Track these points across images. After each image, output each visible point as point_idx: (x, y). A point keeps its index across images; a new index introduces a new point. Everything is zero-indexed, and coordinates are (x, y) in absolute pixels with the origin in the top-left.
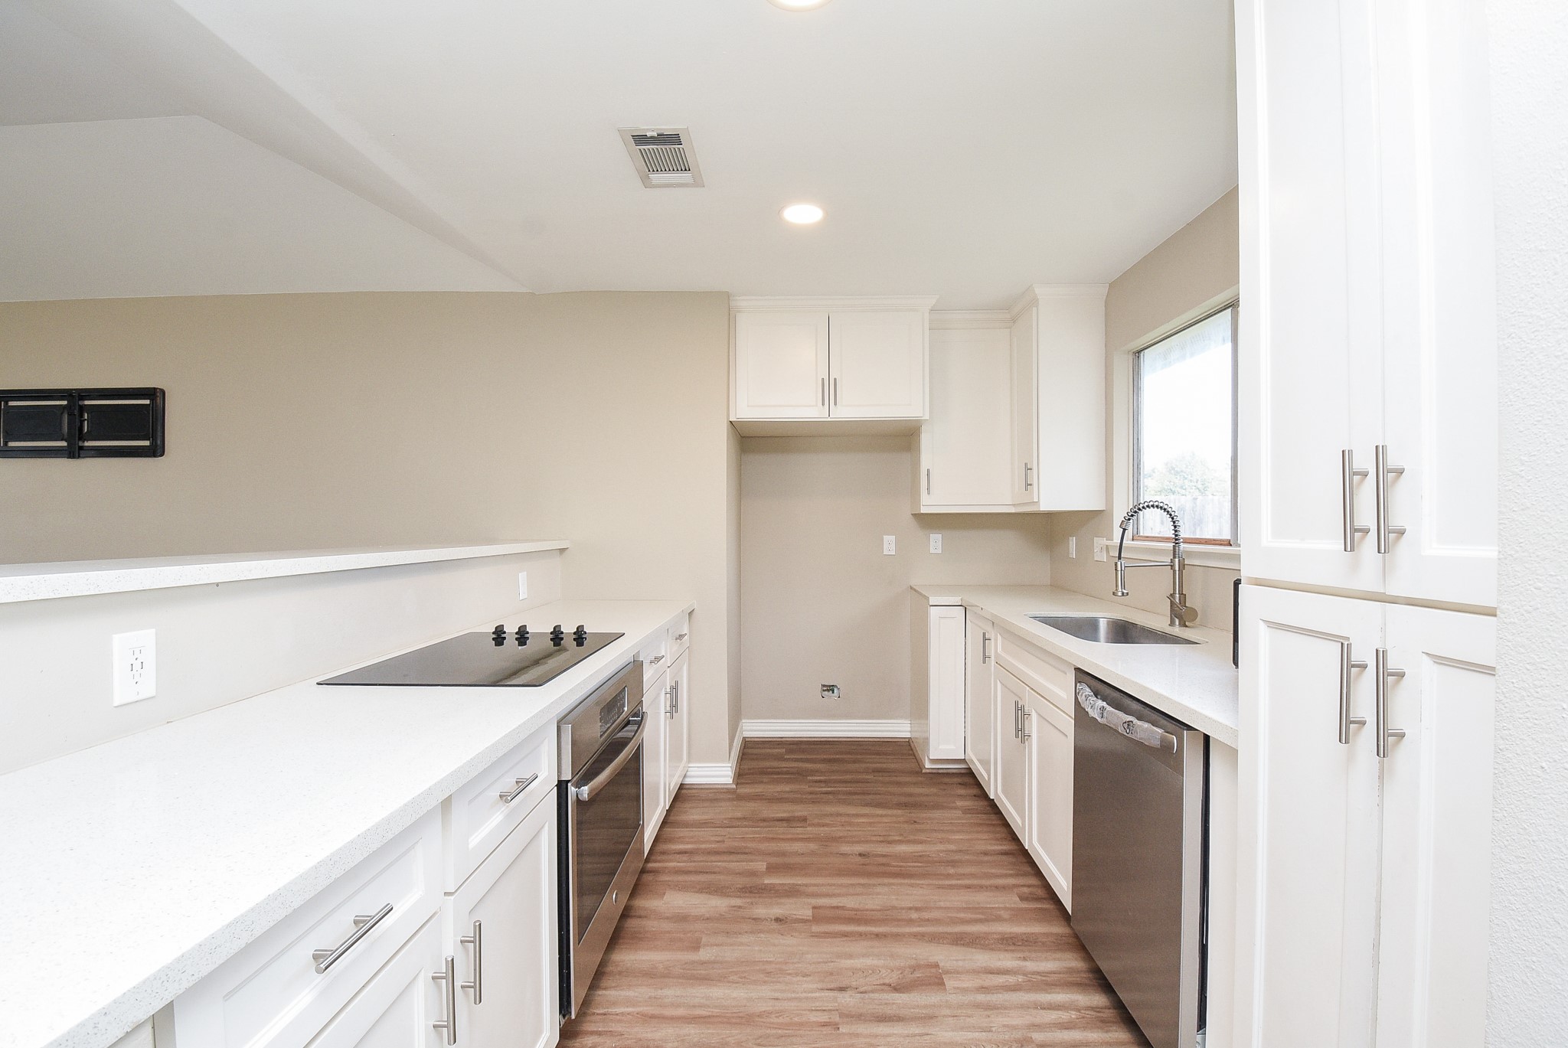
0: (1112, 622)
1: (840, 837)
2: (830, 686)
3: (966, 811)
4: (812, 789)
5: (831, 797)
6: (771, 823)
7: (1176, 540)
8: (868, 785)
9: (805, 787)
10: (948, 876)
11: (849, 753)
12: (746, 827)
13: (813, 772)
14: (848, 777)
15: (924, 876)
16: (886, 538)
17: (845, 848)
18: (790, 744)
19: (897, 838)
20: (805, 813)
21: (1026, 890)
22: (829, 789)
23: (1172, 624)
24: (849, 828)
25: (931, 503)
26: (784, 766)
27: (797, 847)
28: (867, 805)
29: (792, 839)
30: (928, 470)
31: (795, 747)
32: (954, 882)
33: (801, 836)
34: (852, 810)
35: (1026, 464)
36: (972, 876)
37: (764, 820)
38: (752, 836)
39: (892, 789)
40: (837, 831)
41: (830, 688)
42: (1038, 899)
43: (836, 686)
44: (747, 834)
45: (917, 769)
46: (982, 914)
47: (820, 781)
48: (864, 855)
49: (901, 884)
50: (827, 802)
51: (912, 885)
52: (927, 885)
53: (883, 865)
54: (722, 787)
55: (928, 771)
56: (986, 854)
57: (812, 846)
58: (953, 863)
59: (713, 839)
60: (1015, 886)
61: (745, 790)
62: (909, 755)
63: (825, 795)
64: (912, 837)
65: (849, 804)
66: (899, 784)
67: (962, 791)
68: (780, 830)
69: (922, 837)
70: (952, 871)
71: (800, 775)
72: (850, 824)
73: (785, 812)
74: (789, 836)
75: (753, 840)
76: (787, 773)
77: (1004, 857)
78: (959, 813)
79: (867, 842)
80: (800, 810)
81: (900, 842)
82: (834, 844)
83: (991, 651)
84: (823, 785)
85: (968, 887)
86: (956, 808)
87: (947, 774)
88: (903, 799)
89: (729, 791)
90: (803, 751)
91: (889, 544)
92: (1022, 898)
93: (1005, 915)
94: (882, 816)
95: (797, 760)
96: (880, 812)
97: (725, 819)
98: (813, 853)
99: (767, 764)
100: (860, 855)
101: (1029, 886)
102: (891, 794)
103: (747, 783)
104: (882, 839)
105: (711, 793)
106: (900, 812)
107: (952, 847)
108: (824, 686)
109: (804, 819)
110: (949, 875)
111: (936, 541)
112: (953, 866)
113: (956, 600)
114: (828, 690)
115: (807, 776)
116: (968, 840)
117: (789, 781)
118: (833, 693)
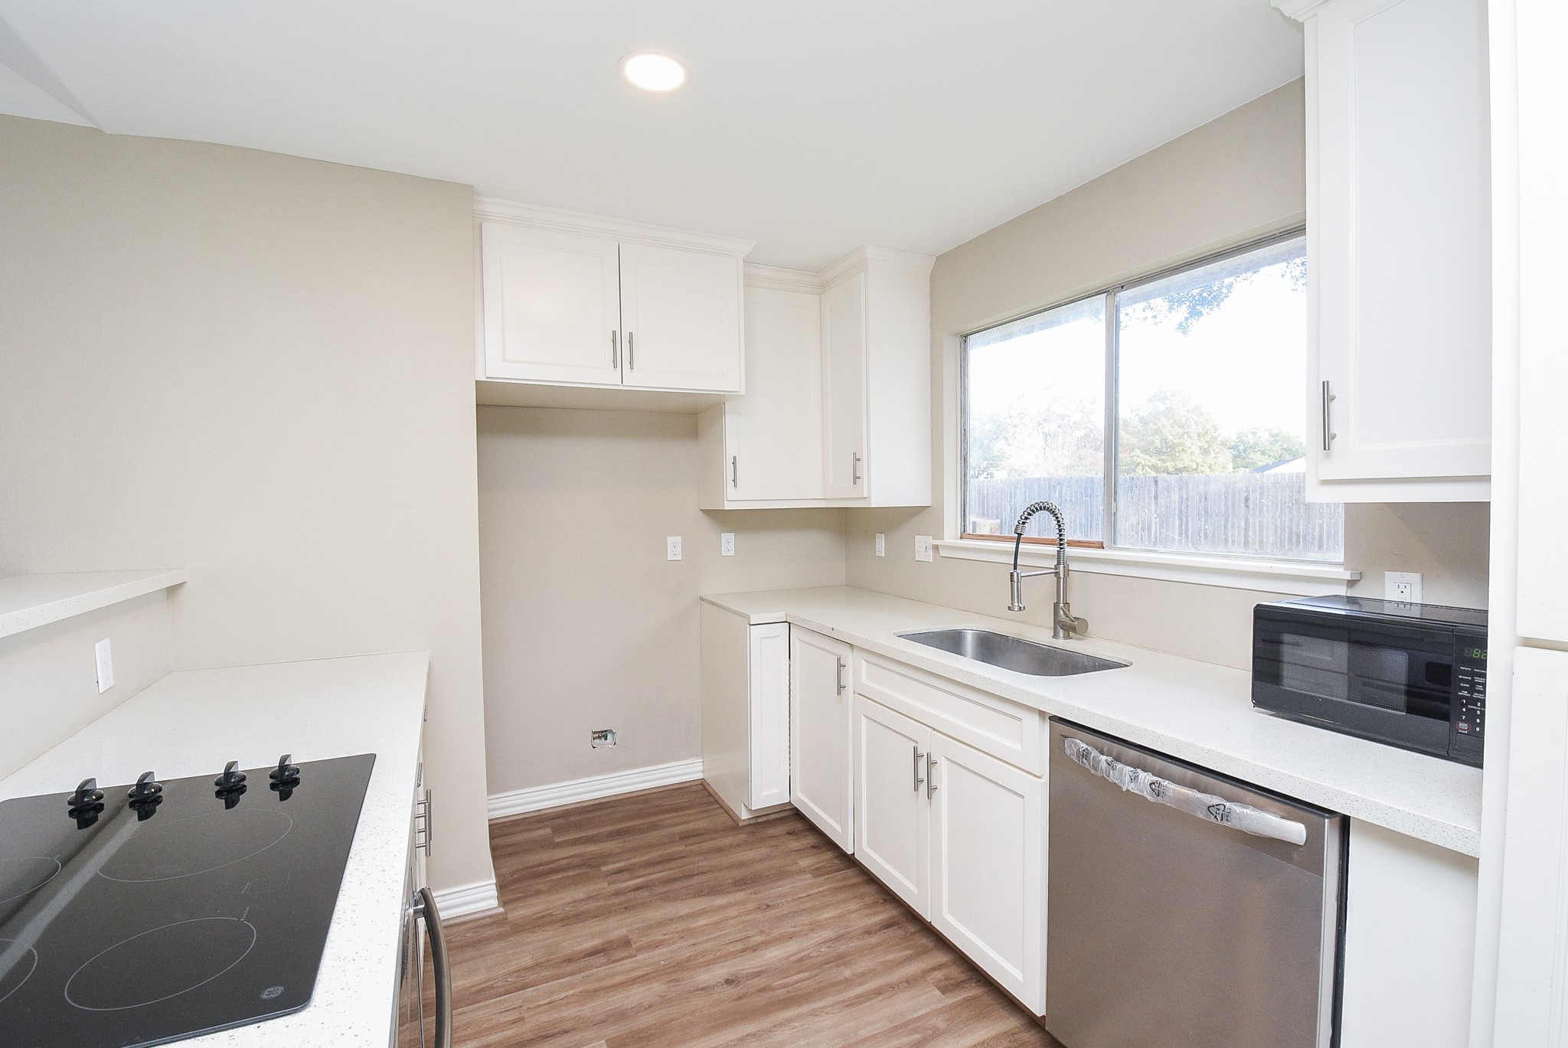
0: (979, 634)
1: (688, 960)
2: (602, 732)
3: (817, 872)
4: (615, 887)
5: (645, 893)
6: (583, 963)
7: (1060, 543)
8: (686, 860)
9: (603, 886)
10: (848, 983)
11: (639, 816)
12: (547, 980)
13: (605, 858)
14: (655, 854)
15: (821, 991)
16: (671, 540)
17: (704, 977)
18: (554, 818)
19: (760, 939)
20: (623, 931)
21: (938, 975)
22: (638, 881)
23: (1055, 636)
24: (693, 941)
25: (735, 499)
26: (563, 856)
27: (636, 996)
28: (698, 894)
29: (622, 984)
30: (735, 458)
31: (561, 821)
32: (859, 990)
33: (634, 974)
34: (683, 908)
35: (855, 454)
36: (871, 973)
37: (569, 960)
38: (563, 995)
39: (716, 861)
40: (682, 950)
41: (603, 735)
42: (958, 985)
43: (611, 731)
44: (553, 993)
45: (732, 823)
46: (915, 1031)
47: (620, 871)
48: (733, 981)
49: (798, 1017)
50: (645, 904)
51: (813, 1014)
52: (833, 1005)
53: (763, 990)
54: (483, 915)
55: (745, 823)
56: (869, 932)
57: (658, 987)
58: (842, 959)
59: (503, 1019)
60: (926, 972)
61: (522, 911)
62: (711, 803)
63: (637, 894)
64: (776, 933)
65: (676, 899)
66: (720, 850)
67: (794, 844)
68: (601, 971)
69: (787, 928)
70: (847, 973)
71: (588, 868)
72: (691, 933)
73: (593, 936)
74: (618, 979)
75: (567, 1002)
76: (570, 867)
77: (889, 933)
78: (808, 879)
79: (725, 957)
80: (615, 928)
81: (766, 944)
82: (686, 974)
83: (849, 680)
84: (626, 876)
85: (878, 992)
86: (802, 871)
87: (767, 822)
88: (738, 873)
89: (496, 921)
90: (578, 826)
91: (674, 549)
92: (944, 990)
93: (940, 1023)
94: (724, 907)
95: (574, 843)
96: (720, 901)
97: (510, 974)
98: (664, 1001)
99: (533, 859)
100: (728, 982)
101: (939, 967)
102: (720, 868)
103: (518, 899)
104: (740, 946)
105: (468, 931)
106: (740, 896)
107: (828, 934)
108: (595, 733)
109: (626, 943)
110: (847, 980)
111: (728, 542)
112: (845, 964)
113: (780, 616)
114: (599, 737)
115: (599, 866)
116: (840, 916)
117: (576, 881)
118: (606, 739)
